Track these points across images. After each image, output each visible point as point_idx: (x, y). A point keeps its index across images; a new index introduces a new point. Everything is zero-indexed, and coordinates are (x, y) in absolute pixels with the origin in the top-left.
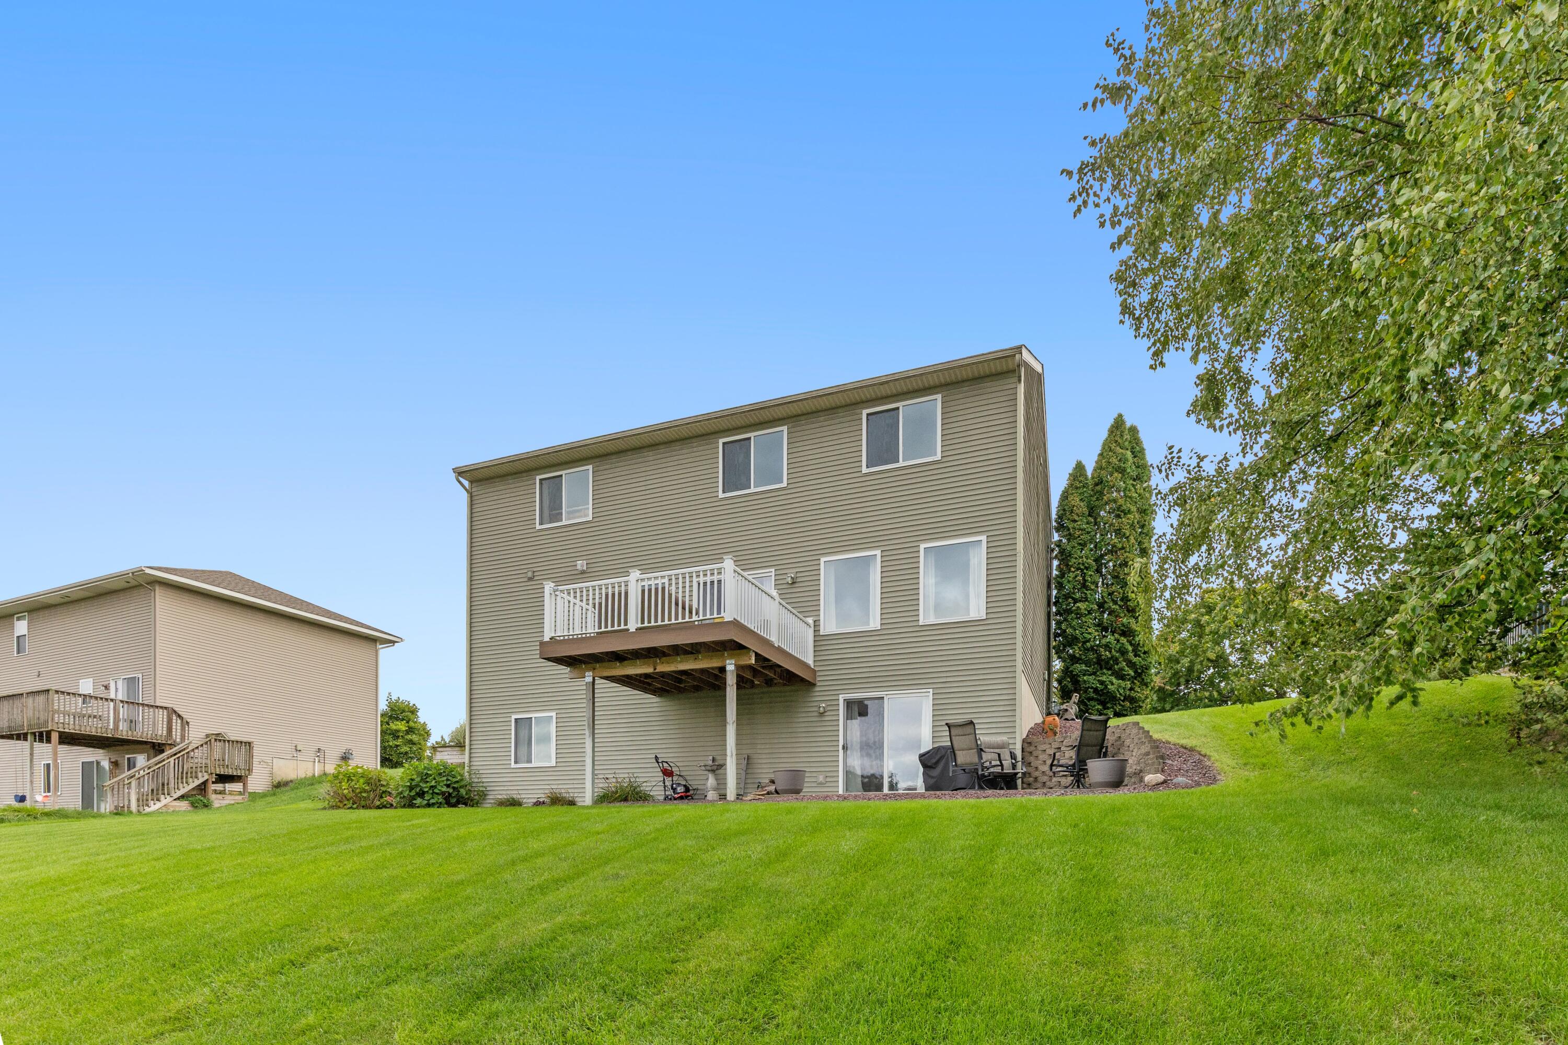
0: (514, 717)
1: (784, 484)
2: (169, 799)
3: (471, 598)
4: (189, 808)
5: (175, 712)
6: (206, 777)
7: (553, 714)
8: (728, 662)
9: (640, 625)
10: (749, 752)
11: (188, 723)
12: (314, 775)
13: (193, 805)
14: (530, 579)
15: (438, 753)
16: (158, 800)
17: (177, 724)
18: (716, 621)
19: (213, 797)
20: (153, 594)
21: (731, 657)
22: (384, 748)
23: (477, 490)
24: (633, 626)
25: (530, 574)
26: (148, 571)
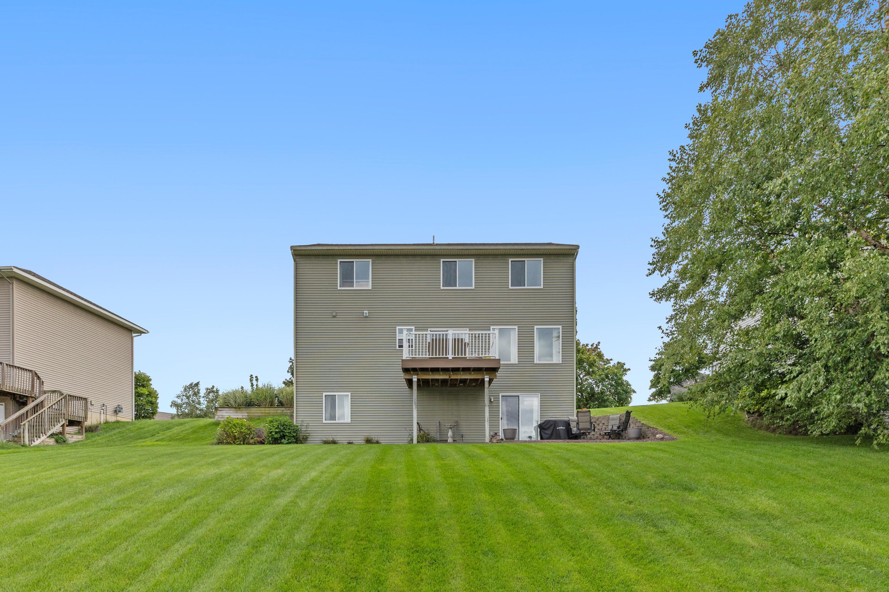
0: (324, 394)
1: (473, 287)
2: (45, 437)
3: (296, 323)
4: (55, 443)
5: (36, 374)
6: (64, 422)
7: (349, 394)
8: (486, 376)
9: (453, 356)
10: (457, 419)
11: (43, 382)
12: (100, 423)
13: (57, 441)
14: (334, 317)
15: (218, 412)
16: (39, 437)
17: (37, 383)
18: (487, 358)
19: (67, 436)
20: (11, 286)
21: (487, 374)
22: (137, 406)
23: (301, 260)
24: (450, 356)
25: (334, 314)
26: (15, 270)
